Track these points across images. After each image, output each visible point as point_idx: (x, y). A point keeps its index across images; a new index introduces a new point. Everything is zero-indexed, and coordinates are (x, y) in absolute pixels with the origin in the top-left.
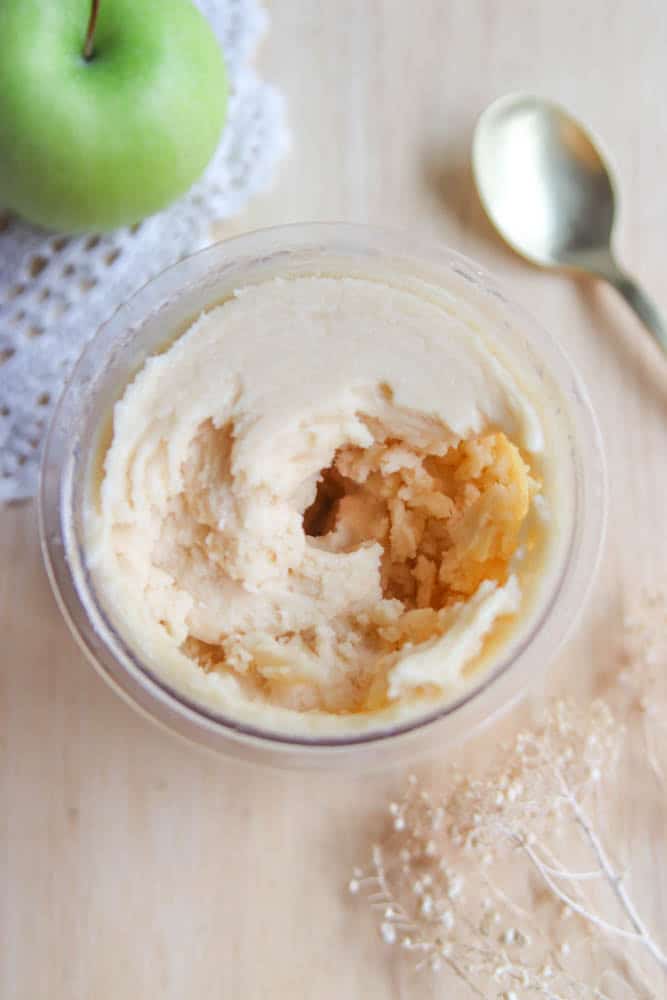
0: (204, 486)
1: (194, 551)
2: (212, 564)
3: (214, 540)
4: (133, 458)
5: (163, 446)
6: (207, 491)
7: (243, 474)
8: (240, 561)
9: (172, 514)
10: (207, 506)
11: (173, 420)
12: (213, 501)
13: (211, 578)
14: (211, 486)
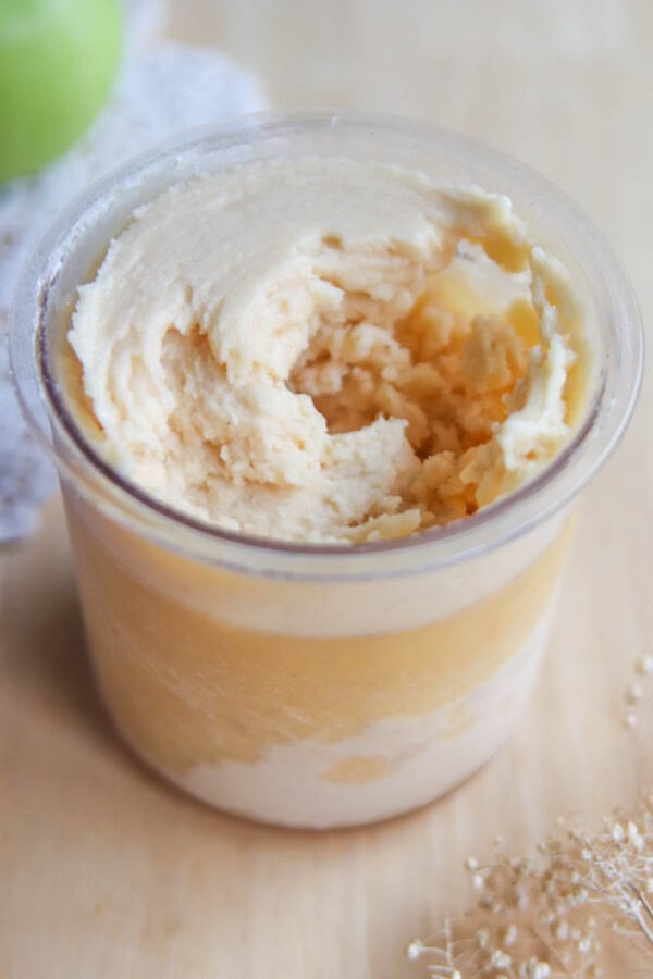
0: (195, 396)
1: (211, 483)
2: (238, 481)
3: (230, 451)
4: (111, 384)
5: (137, 361)
6: (201, 401)
7: (235, 354)
8: (269, 455)
9: (170, 454)
10: (209, 415)
11: (135, 337)
12: (213, 405)
13: (244, 500)
14: (203, 391)
